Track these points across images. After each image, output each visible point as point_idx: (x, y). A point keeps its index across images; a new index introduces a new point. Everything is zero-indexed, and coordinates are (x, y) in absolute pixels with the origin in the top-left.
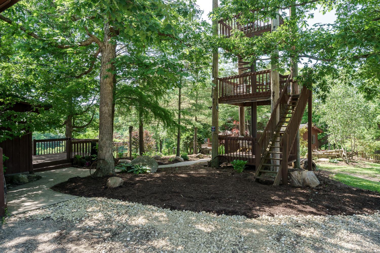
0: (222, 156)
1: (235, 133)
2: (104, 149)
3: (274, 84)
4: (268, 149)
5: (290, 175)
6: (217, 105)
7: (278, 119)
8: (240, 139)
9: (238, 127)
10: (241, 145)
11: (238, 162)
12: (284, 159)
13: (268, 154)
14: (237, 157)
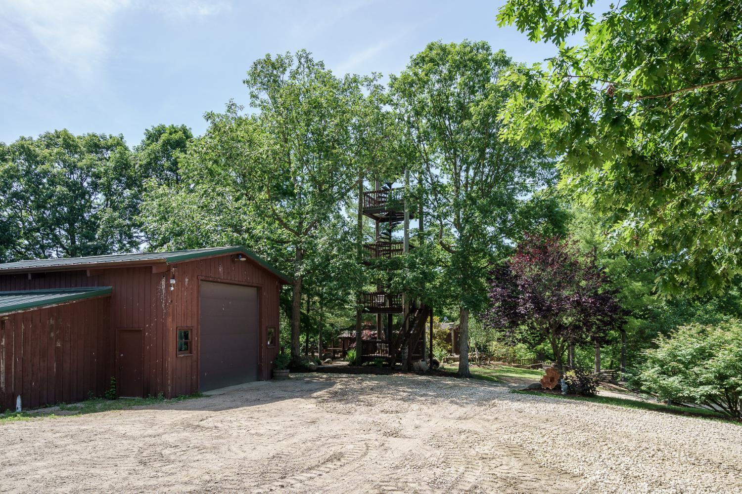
5: (412, 364)
11: (378, 359)
12: (409, 355)
13: (400, 352)
14: (377, 357)
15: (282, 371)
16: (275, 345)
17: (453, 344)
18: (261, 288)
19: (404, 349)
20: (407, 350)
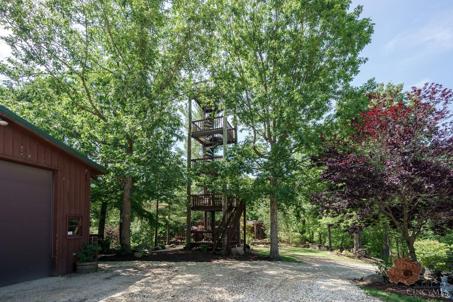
0: (193, 243)
1: (199, 228)
2: (126, 239)
3: (224, 202)
4: (220, 237)
5: (231, 250)
6: (190, 211)
7: (226, 221)
8: (205, 232)
9: (202, 224)
10: (205, 236)
11: (204, 245)
12: (228, 242)
13: (221, 240)
14: (203, 243)
15: (85, 264)
16: (81, 235)
17: (255, 233)
18: (57, 170)
19: (224, 237)
20: (226, 238)
